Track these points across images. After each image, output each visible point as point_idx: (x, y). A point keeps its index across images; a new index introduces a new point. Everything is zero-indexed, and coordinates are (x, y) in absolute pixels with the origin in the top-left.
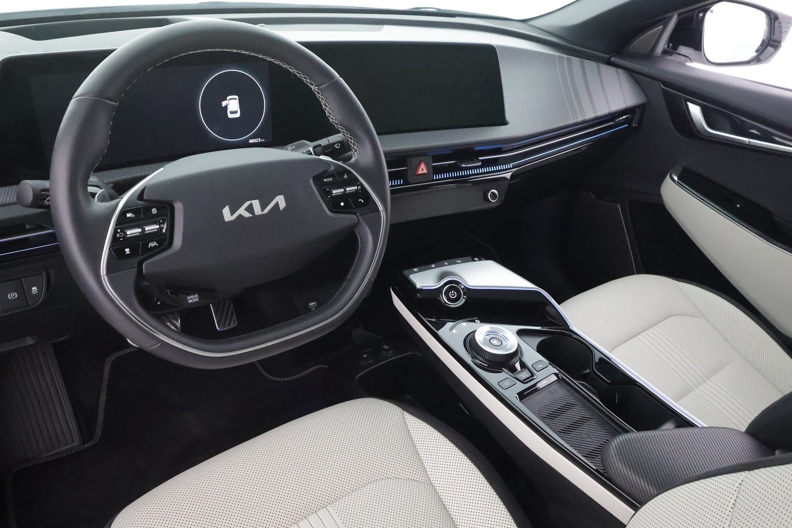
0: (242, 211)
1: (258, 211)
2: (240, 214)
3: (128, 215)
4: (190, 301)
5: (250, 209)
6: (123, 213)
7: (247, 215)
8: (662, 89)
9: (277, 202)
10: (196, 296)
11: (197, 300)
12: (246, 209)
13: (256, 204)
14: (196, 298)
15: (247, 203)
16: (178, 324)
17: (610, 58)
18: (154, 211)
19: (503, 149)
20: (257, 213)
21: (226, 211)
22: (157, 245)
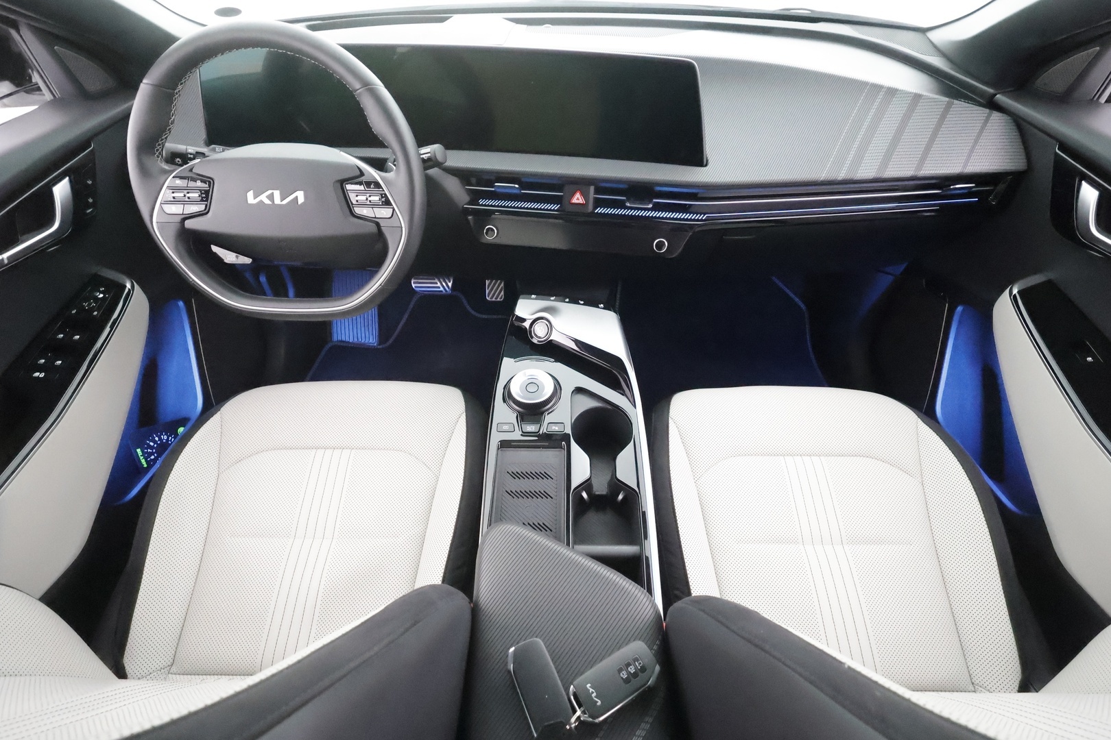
0: (263, 198)
1: (277, 200)
2: (262, 200)
5: (271, 197)
7: (267, 202)
8: (1056, 153)
9: (297, 197)
13: (277, 194)
15: (269, 192)
16: (450, 284)
17: (996, 95)
19: (699, 196)
20: (276, 202)
21: (250, 195)
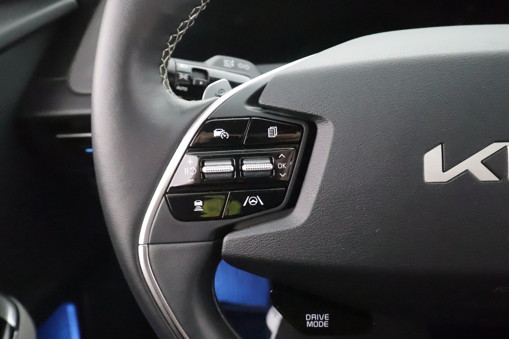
0: (473, 165)
2: (467, 170)
3: (217, 133)
4: (309, 325)
6: (208, 127)
7: (484, 174)
10: (326, 316)
11: (325, 324)
12: (486, 163)
14: (324, 320)
18: (273, 132)
22: (262, 204)
